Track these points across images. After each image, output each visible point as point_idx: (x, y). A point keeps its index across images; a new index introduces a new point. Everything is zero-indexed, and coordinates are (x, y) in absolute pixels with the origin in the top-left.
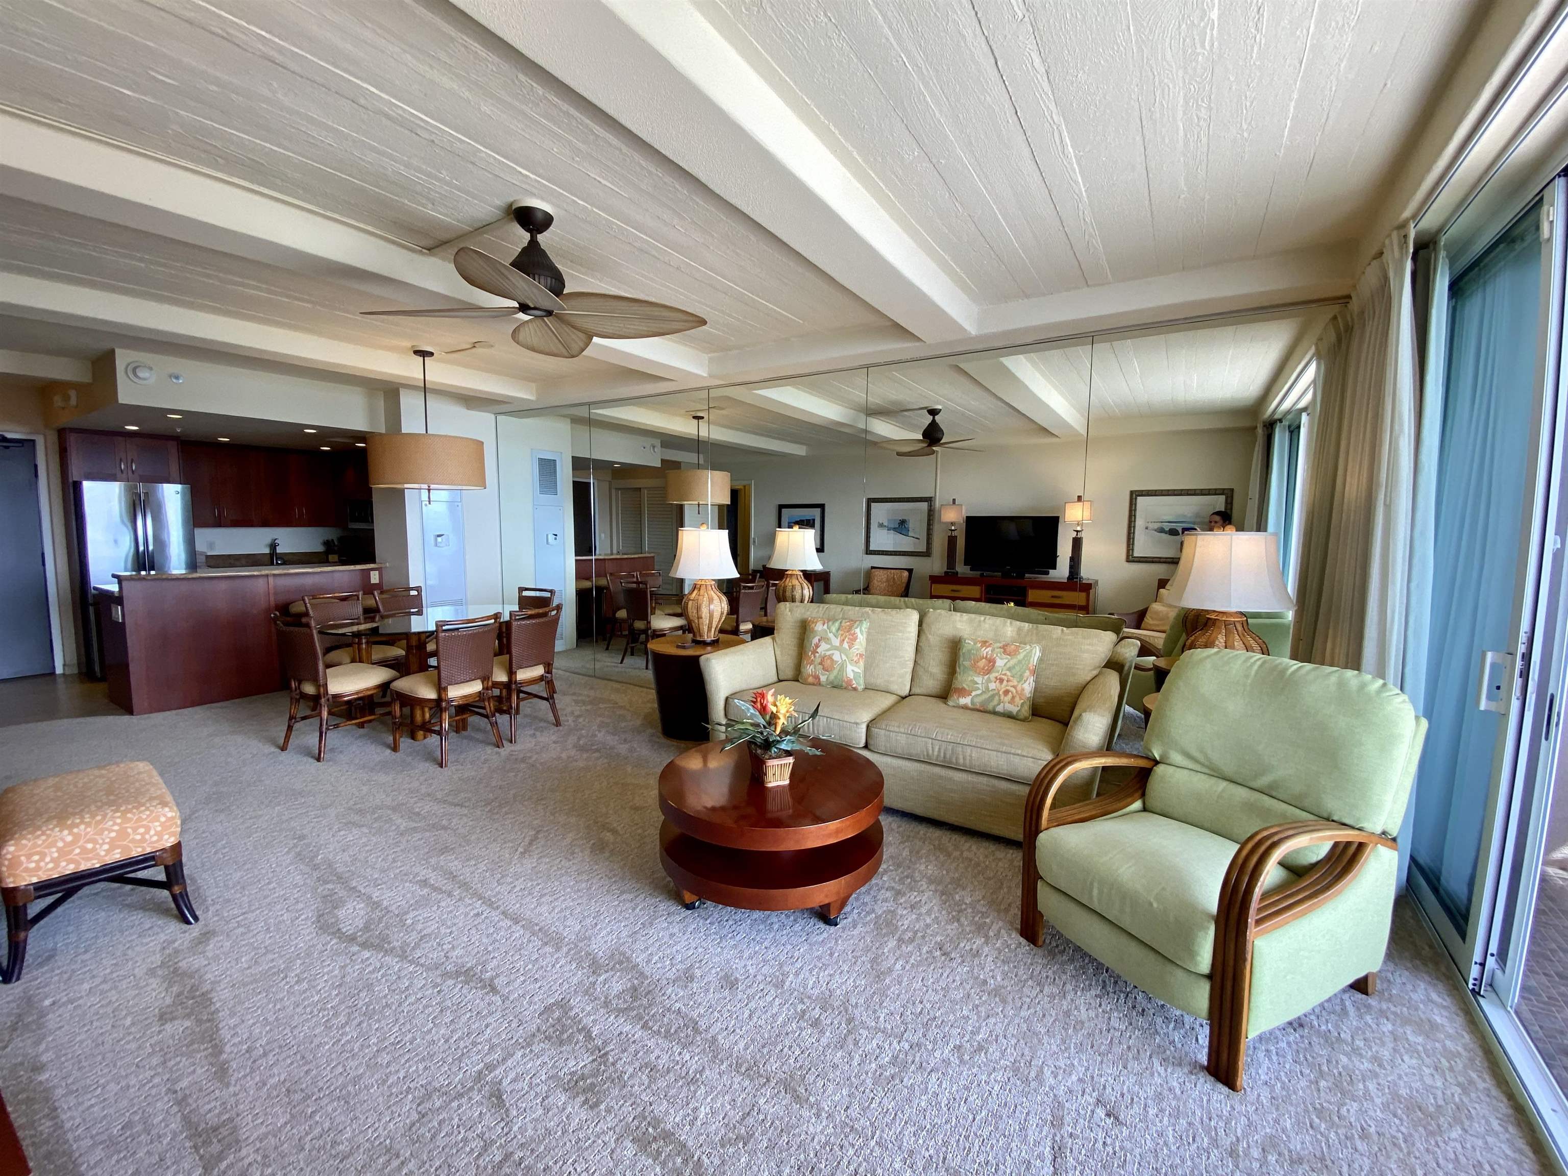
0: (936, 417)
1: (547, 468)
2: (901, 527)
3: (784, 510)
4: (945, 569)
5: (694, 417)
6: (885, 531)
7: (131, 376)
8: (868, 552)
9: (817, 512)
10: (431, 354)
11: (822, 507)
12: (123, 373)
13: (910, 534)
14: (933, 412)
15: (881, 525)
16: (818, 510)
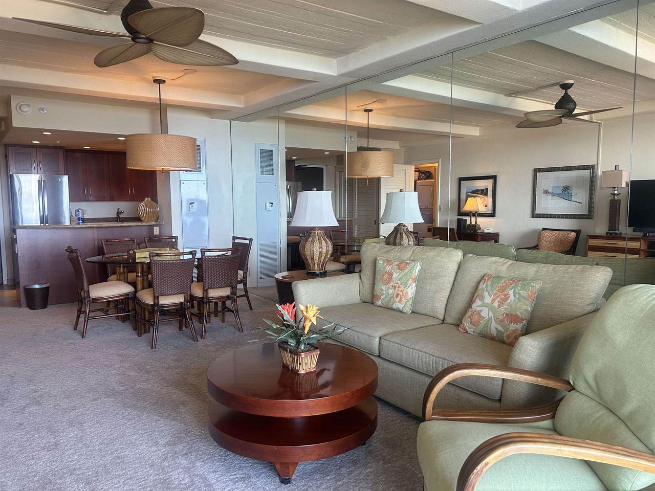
0: (569, 91)
1: (267, 155)
2: (565, 192)
3: (462, 182)
4: (607, 230)
5: (365, 111)
6: (550, 197)
7: (19, 110)
8: (534, 215)
9: (488, 184)
10: (164, 82)
11: (494, 178)
12: (15, 110)
13: (573, 199)
14: (566, 87)
15: (546, 192)
16: (490, 181)
